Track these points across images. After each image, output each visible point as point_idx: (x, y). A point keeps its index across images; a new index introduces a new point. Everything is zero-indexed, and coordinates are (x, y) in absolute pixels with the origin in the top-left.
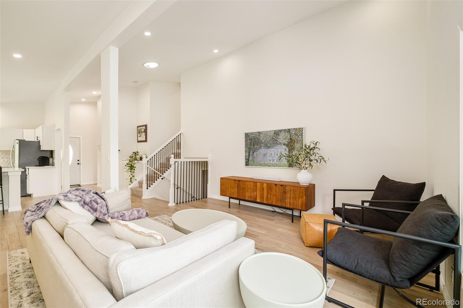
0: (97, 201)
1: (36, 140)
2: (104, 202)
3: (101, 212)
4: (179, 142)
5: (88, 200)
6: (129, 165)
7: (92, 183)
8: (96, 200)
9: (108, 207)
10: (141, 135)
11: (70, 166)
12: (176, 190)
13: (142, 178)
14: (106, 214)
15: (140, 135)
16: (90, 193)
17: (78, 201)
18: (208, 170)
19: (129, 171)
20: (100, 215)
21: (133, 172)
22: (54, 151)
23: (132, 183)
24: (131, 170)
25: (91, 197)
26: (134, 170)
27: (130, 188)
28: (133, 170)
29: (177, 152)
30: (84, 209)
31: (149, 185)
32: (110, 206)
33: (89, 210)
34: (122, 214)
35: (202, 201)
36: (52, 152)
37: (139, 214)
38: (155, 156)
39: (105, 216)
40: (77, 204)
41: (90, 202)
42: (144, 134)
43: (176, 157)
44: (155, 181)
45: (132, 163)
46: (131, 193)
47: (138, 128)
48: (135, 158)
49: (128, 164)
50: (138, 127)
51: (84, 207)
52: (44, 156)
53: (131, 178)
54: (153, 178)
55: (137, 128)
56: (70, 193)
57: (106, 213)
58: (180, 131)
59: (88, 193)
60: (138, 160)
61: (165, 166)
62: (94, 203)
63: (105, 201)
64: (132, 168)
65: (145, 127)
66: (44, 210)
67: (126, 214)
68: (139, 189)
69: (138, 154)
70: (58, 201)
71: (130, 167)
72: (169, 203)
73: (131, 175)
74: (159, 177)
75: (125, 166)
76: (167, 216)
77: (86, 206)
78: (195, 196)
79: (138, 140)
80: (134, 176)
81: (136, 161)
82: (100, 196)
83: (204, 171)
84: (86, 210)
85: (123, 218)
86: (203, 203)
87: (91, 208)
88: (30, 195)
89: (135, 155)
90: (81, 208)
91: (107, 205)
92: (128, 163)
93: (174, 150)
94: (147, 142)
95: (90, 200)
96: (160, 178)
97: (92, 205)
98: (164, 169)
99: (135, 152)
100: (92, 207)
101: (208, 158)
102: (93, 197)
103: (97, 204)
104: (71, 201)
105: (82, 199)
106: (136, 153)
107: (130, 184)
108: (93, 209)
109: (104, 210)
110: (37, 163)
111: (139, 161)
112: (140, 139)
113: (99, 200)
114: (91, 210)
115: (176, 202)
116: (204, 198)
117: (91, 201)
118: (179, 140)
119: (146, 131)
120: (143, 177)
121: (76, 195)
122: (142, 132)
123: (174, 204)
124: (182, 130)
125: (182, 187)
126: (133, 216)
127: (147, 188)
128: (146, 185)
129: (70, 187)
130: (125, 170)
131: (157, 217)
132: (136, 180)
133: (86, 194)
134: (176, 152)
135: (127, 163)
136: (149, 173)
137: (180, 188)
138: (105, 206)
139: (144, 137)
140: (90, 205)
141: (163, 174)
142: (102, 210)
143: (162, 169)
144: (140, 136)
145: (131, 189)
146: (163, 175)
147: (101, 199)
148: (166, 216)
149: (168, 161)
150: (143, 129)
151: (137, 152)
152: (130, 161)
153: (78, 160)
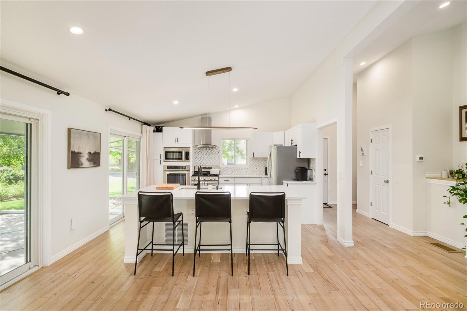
22: (311, 160)
36: (309, 160)
47: (463, 111)
50: (462, 108)
52: (301, 166)
55: (461, 110)
153: (325, 170)
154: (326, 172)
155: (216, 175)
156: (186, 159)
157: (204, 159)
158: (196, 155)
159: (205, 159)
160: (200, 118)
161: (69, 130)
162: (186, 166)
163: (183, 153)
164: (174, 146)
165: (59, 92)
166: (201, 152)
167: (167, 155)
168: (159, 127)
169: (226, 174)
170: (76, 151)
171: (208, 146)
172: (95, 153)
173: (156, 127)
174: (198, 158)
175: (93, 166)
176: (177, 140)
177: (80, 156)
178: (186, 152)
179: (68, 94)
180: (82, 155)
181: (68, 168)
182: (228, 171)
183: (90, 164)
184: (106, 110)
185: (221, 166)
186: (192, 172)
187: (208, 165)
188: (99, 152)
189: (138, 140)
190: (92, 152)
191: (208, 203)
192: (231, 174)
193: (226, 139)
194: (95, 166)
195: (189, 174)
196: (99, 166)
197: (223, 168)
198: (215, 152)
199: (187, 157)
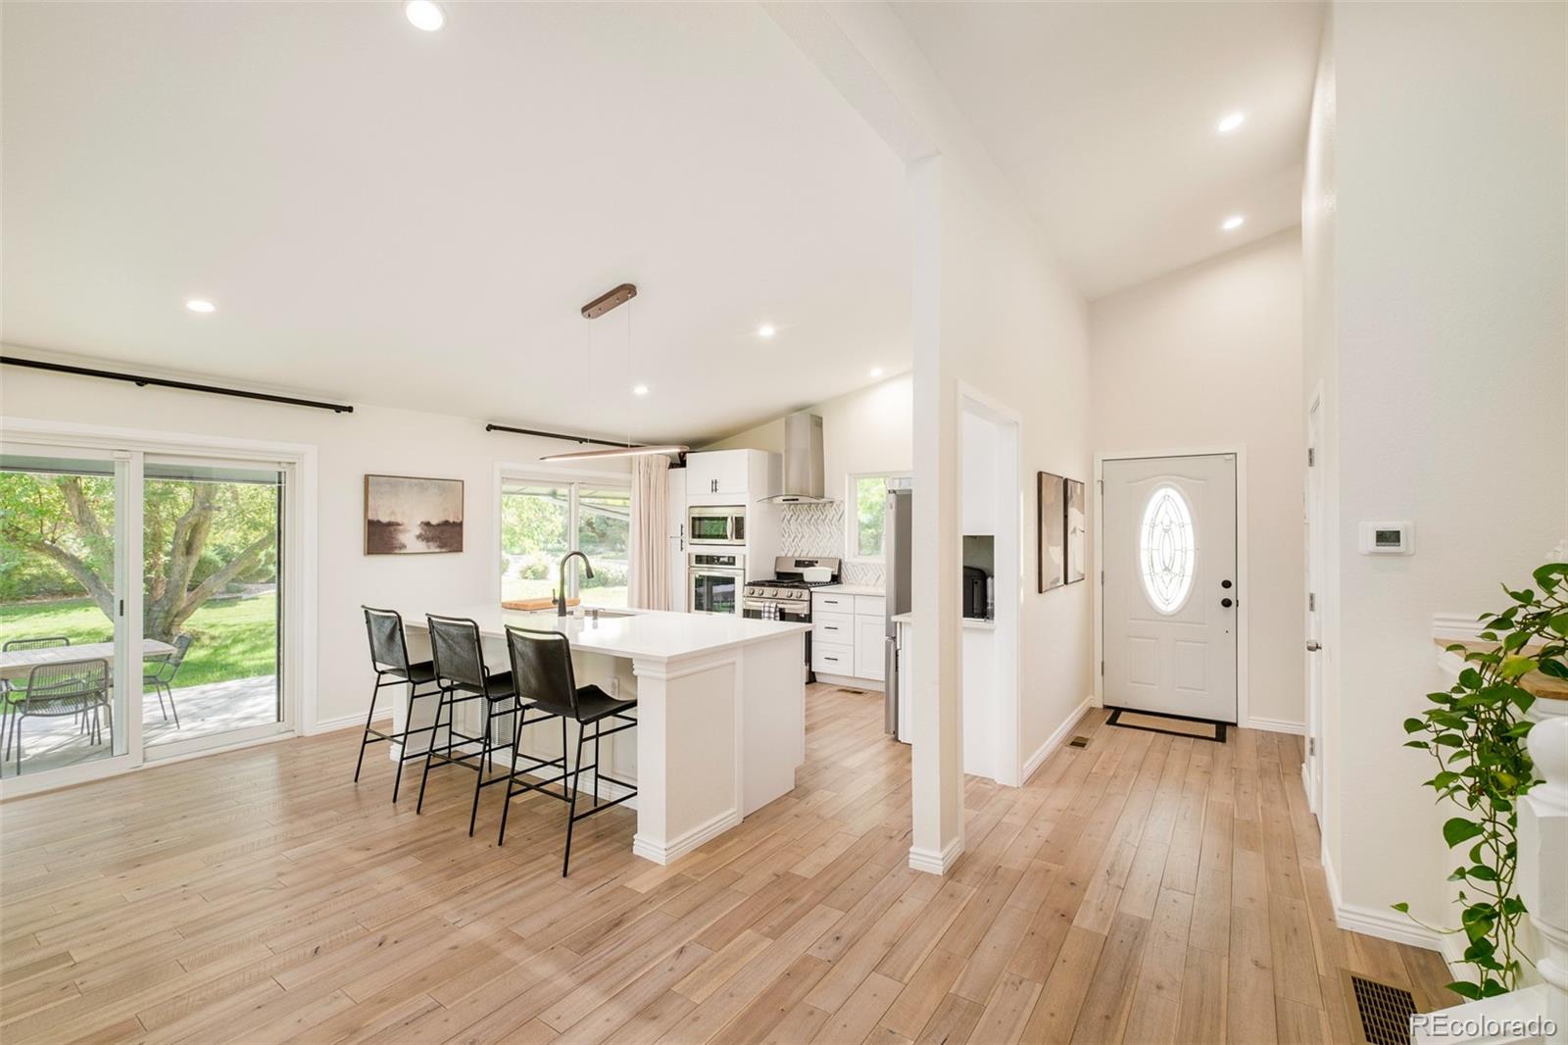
153: (1226, 585)
154: (1229, 594)
156: (737, 537)
157: (803, 536)
158: (784, 525)
159: (807, 536)
161: (369, 478)
162: (734, 557)
163: (729, 520)
164: (708, 502)
165: (339, 409)
166: (794, 517)
167: (697, 526)
169: (860, 585)
170: (384, 519)
172: (447, 523)
174: (789, 536)
175: (438, 550)
176: (714, 487)
177: (395, 530)
178: (736, 518)
179: (350, 409)
180: (401, 527)
181: (368, 554)
182: (866, 575)
183: (429, 547)
185: (847, 560)
188: (459, 521)
190: (435, 522)
192: (875, 585)
193: (863, 478)
194: (443, 550)
196: (460, 549)
197: (853, 566)
198: (830, 517)
199: (739, 533)
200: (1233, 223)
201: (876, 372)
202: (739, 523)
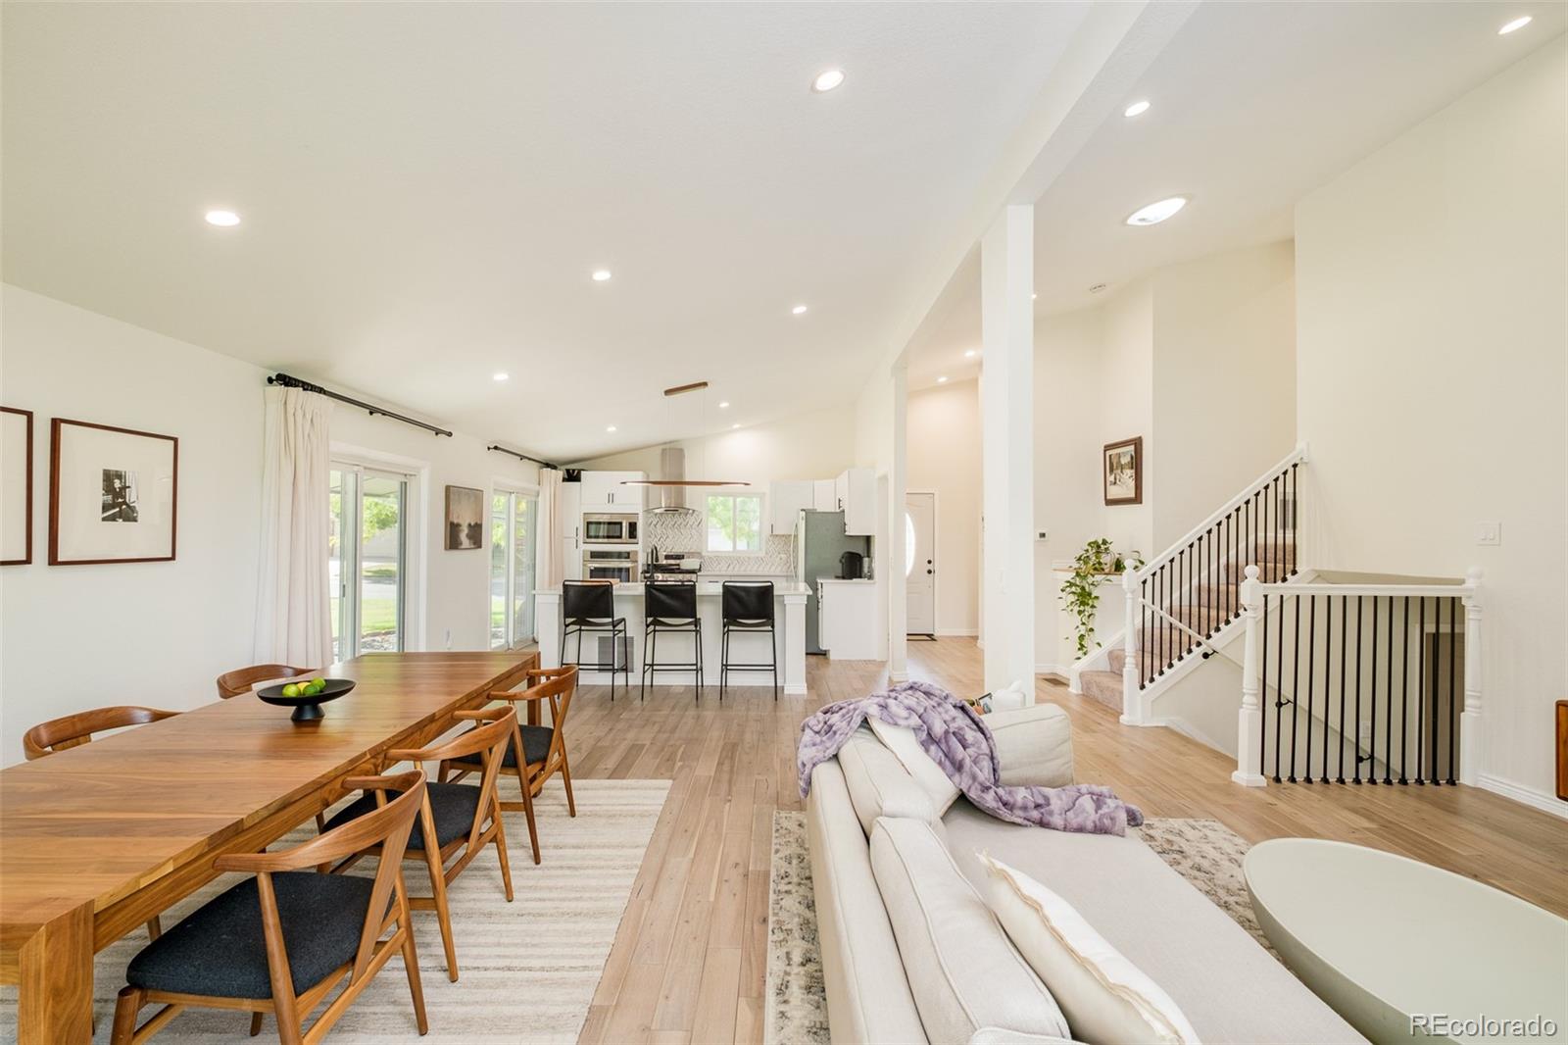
0: (963, 736)
1: (838, 511)
2: (984, 745)
3: (974, 778)
4: (1289, 497)
5: (938, 729)
6: (1073, 589)
7: (965, 634)
8: (962, 733)
9: (996, 761)
10: (1118, 477)
11: (908, 579)
12: (1271, 709)
13: (1123, 640)
14: (988, 788)
15: (1115, 479)
16: (944, 705)
17: (914, 729)
18: (1463, 635)
19: (1076, 609)
20: (970, 787)
21: (1089, 616)
22: (872, 539)
23: (1085, 654)
24: (1082, 608)
25: (947, 718)
26: (1093, 607)
27: (1080, 671)
28: (1087, 608)
29: (1280, 541)
30: (929, 755)
31: (1148, 675)
32: (1003, 758)
33: (940, 763)
34: (1040, 796)
35: (1420, 797)
36: (868, 539)
37: (1100, 812)
38: (1172, 561)
39: (984, 795)
40: (911, 736)
41: (946, 738)
42: (1130, 472)
43: (1270, 575)
44: (1175, 661)
45: (1084, 582)
46: (1082, 690)
47: (1108, 453)
48: (1097, 566)
49: (1071, 585)
50: (1107, 448)
51: (927, 750)
52: (854, 551)
53: (1082, 637)
54: (1166, 646)
55: (1105, 451)
56: (896, 699)
57: (988, 784)
58: (1295, 453)
59: (939, 705)
60: (1107, 571)
61: (1220, 606)
62: (954, 741)
63: (987, 740)
64: (1084, 598)
65: (1132, 447)
66: (837, 736)
67: (1052, 801)
68: (1108, 682)
69: (1107, 549)
70: (866, 718)
71: (1080, 595)
72: (1236, 769)
73: (1083, 624)
74: (1193, 647)
75: (1063, 590)
76: (1224, 828)
77: (933, 748)
78: (1380, 753)
79: (1108, 497)
80: (1092, 630)
81: (1098, 577)
82: (973, 720)
83: (1436, 637)
84: (934, 760)
85: (1042, 814)
86: (1426, 807)
87: (946, 756)
88: (824, 654)
89: (1098, 552)
90: (920, 750)
91: (991, 752)
92: (1072, 581)
93: (1261, 534)
94: (1141, 503)
95: (943, 730)
96: (1197, 651)
97: (949, 747)
98: (1213, 613)
99: (1096, 542)
100: (950, 756)
101: (1461, 582)
102: (954, 719)
103: (965, 748)
104: (896, 724)
105: (924, 722)
106: (1099, 547)
107: (1079, 658)
108: (953, 763)
109: (984, 774)
110: (839, 569)
111: (1109, 577)
112: (1115, 492)
113: (971, 735)
114: (947, 763)
115: (1271, 771)
116: (1436, 782)
117: (947, 732)
118: (1290, 489)
119: (1137, 463)
120: (1124, 638)
121: (909, 708)
122: (1122, 468)
123: (1262, 781)
124: (1300, 445)
125: (1303, 701)
126: (1077, 816)
127: (1143, 687)
128: (1137, 673)
129: (908, 640)
130: (1063, 604)
131: (1180, 821)
132: (1099, 644)
133: (934, 707)
134: (1271, 541)
135: (1069, 579)
136: (1148, 625)
137: (1291, 705)
138: (986, 757)
139: (1132, 484)
140: (943, 746)
141: (1209, 637)
142: (976, 769)
143: (1204, 611)
144: (1115, 483)
145: (1082, 675)
146: (1210, 641)
147: (975, 731)
148: (1218, 825)
149: (1232, 579)
150: (1125, 454)
151: (1105, 542)
152: (1078, 574)
153: (929, 562)
154: (930, 567)
155: (693, 572)
156: (630, 537)
157: (668, 537)
158: (650, 528)
159: (671, 537)
160: (658, 450)
161: (448, 488)
162: (629, 553)
163: (624, 525)
164: (603, 509)
165: (438, 432)
166: (660, 523)
167: (592, 529)
168: (574, 471)
170: (455, 521)
171: (676, 509)
172: (476, 524)
173: (568, 471)
175: (473, 546)
176: (611, 498)
177: (459, 529)
178: (630, 524)
179: (450, 435)
180: (461, 528)
181: (446, 549)
183: (470, 544)
184: (489, 448)
185: (703, 554)
186: (643, 565)
187: (677, 550)
188: (480, 523)
189: (533, 499)
190: (472, 524)
191: (662, 597)
194: (475, 547)
195: (635, 568)
196: (481, 546)
197: (709, 558)
198: (691, 523)
199: (633, 533)
200: (942, 380)
201: (736, 426)
202: (633, 527)
